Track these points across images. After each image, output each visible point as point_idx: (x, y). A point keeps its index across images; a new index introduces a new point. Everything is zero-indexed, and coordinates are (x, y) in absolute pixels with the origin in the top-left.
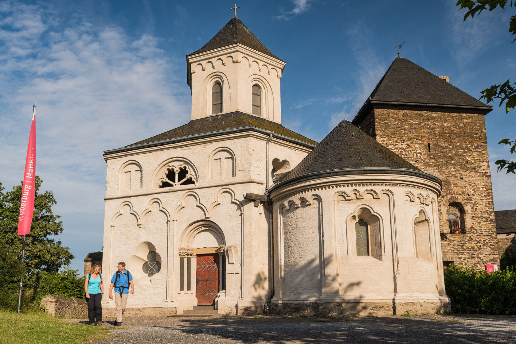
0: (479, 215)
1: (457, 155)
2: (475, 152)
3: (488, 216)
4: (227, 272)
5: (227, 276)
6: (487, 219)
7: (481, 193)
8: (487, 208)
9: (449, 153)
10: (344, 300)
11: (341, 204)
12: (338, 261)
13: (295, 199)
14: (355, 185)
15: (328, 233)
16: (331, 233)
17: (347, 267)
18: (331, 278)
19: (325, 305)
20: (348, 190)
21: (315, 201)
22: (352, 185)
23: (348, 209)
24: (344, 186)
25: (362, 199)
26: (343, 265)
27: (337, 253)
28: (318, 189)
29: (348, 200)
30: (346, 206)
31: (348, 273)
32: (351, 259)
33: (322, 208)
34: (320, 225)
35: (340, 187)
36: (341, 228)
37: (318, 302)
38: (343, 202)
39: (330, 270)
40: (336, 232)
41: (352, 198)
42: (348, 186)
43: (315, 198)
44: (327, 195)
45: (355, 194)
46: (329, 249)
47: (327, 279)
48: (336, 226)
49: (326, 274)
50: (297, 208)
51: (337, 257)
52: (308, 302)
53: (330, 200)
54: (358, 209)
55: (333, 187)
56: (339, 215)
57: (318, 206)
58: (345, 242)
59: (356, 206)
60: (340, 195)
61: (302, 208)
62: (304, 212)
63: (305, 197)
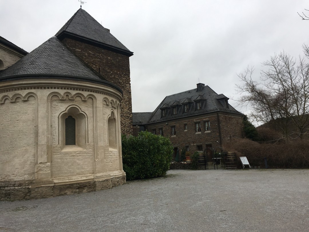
0: (125, 115)
2: (124, 77)
3: (129, 115)
6: (128, 117)
7: (126, 102)
8: (129, 111)
9: (110, 76)
10: (54, 183)
11: (55, 103)
12: (50, 150)
13: (10, 94)
14: (68, 89)
15: (43, 127)
16: (45, 127)
17: (58, 156)
18: (43, 165)
19: (36, 190)
20: (62, 92)
21: (31, 99)
22: (65, 89)
23: (61, 107)
24: (58, 88)
25: (73, 100)
26: (55, 154)
27: (50, 144)
28: (35, 88)
29: (61, 100)
30: (59, 104)
31: (59, 161)
32: (62, 148)
33: (38, 105)
34: (35, 120)
35: (55, 88)
36: (54, 122)
37: (30, 187)
38: (57, 101)
39: (43, 159)
40: (50, 125)
41: (64, 99)
42: (62, 88)
43: (31, 96)
44: (43, 94)
45: (67, 96)
46: (43, 140)
47: (40, 166)
48: (50, 121)
49: (39, 162)
50: (12, 103)
51: (50, 147)
52: (20, 188)
53: (46, 98)
54: (69, 108)
55: (48, 88)
56: (53, 112)
57: (33, 102)
58: (57, 135)
59: (67, 106)
60: (55, 95)
61: (18, 103)
62: (19, 107)
63: (21, 94)
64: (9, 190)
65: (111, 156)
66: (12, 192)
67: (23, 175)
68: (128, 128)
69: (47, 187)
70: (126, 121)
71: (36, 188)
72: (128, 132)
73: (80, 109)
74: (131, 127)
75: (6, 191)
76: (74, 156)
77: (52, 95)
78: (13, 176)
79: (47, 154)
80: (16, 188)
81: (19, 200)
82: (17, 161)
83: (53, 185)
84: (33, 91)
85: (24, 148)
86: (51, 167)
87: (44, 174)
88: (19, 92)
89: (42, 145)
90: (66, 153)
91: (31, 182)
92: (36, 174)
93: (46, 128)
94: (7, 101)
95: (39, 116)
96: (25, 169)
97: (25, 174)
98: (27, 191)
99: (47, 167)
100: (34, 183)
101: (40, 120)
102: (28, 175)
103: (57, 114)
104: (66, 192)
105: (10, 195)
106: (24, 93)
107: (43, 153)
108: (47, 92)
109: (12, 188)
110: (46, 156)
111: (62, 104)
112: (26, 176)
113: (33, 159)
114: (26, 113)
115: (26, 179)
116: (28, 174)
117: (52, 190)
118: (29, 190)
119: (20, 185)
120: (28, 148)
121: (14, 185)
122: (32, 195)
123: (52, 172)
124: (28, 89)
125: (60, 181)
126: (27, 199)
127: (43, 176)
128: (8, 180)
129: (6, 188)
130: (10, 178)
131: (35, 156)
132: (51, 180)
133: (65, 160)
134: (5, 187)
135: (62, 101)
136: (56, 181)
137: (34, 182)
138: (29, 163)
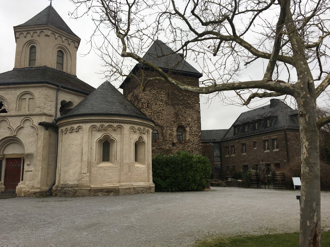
0: (193, 133)
1: (183, 99)
2: (193, 98)
3: (198, 134)
4: (25, 170)
5: (25, 172)
7: (195, 121)
8: (198, 130)
9: (179, 98)
10: (91, 188)
11: (94, 132)
12: (90, 165)
13: (69, 127)
14: (103, 122)
15: (86, 149)
16: (87, 149)
17: (95, 169)
18: (85, 175)
19: (80, 191)
20: (98, 125)
21: (80, 130)
22: (101, 122)
23: (98, 135)
24: (96, 122)
25: (107, 130)
26: (93, 167)
27: (90, 161)
28: (82, 123)
29: (98, 130)
30: (97, 133)
31: (95, 172)
32: (98, 164)
33: (83, 134)
34: (81, 144)
35: (94, 122)
36: (93, 146)
37: (76, 189)
38: (96, 131)
39: (85, 170)
40: (90, 147)
41: (100, 129)
42: (98, 122)
43: (79, 128)
44: (86, 127)
45: (102, 127)
46: (85, 158)
47: (82, 176)
48: (90, 145)
49: (82, 173)
50: (70, 133)
51: (90, 163)
52: (71, 189)
53: (88, 129)
54: (103, 135)
55: (90, 122)
56: (93, 139)
57: (81, 132)
58: (95, 154)
59: (103, 134)
60: (94, 127)
61: (73, 133)
62: (74, 135)
63: (74, 127)
65: (136, 170)
68: (197, 146)
69: (86, 190)
70: (195, 139)
71: (80, 189)
72: (197, 149)
73: (112, 136)
74: (200, 144)
76: (105, 169)
77: (92, 127)
79: (87, 167)
80: (70, 189)
81: (70, 197)
82: (71, 172)
83: (89, 188)
84: (81, 125)
85: (75, 163)
86: (90, 176)
87: (85, 180)
88: (73, 126)
89: (85, 161)
90: (101, 167)
91: (77, 186)
92: (80, 180)
93: (87, 150)
94: (68, 132)
95: (84, 142)
96: (75, 177)
97: (75, 180)
98: (75, 191)
99: (87, 176)
100: (79, 186)
101: (84, 144)
102: (76, 181)
103: (95, 140)
104: (98, 194)
105: (66, 194)
106: (75, 126)
107: (85, 167)
108: (89, 125)
109: (67, 189)
110: (86, 169)
111: (99, 133)
112: (76, 182)
113: (80, 170)
114: (77, 140)
115: (76, 184)
116: (77, 180)
117: (89, 192)
118: (76, 191)
119: (72, 187)
120: (77, 163)
121: (68, 187)
122: (77, 194)
123: (90, 180)
124: (78, 123)
125: (94, 186)
126: (74, 197)
127: (84, 182)
128: (66, 184)
129: (64, 189)
130: (67, 182)
131: (81, 168)
132: (89, 185)
133: (99, 172)
134: (64, 188)
135: (99, 131)
136: (92, 186)
137: (79, 185)
138: (77, 173)
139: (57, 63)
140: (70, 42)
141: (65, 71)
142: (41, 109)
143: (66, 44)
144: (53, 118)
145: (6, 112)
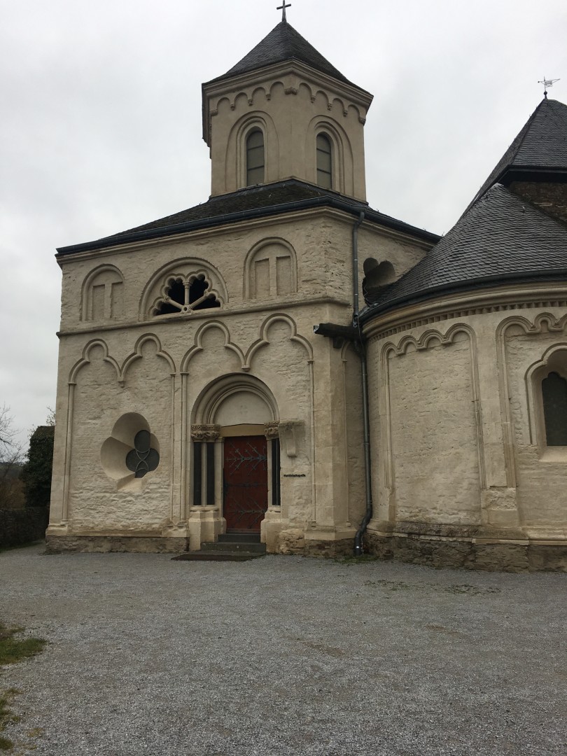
4: (283, 472)
5: (283, 480)
10: (530, 539)
11: (514, 343)
12: (512, 458)
13: (417, 333)
14: (545, 305)
15: (491, 402)
16: (496, 402)
17: (532, 472)
18: (499, 493)
19: (488, 550)
20: (530, 314)
21: (460, 338)
22: (537, 305)
23: (531, 353)
24: (520, 307)
25: (561, 331)
26: (524, 466)
27: (510, 443)
28: (466, 314)
29: (529, 335)
30: (526, 346)
31: (537, 484)
32: (540, 454)
33: (477, 351)
34: (473, 386)
35: (513, 307)
36: (517, 390)
37: (474, 541)
38: (520, 338)
39: (497, 477)
40: (507, 398)
41: (538, 330)
42: (529, 306)
43: (458, 331)
44: (486, 325)
45: (544, 322)
46: (493, 433)
47: (491, 495)
48: (506, 387)
49: (489, 484)
50: (421, 351)
51: (511, 449)
52: (451, 540)
53: (493, 334)
54: (550, 352)
55: (497, 309)
56: (511, 365)
57: (465, 346)
58: (526, 420)
59: (544, 347)
60: (513, 324)
61: (432, 351)
62: (436, 358)
63: (438, 329)
64: (429, 543)
66: (436, 548)
67: (456, 512)
69: (514, 547)
71: (488, 544)
75: (422, 543)
77: (508, 325)
78: (434, 511)
79: (506, 467)
80: (444, 539)
81: (453, 568)
82: (440, 479)
83: (526, 543)
84: (463, 319)
85: (453, 451)
86: (519, 497)
87: (503, 512)
88: (435, 326)
89: (494, 444)
90: (553, 467)
91: (475, 530)
92: (484, 511)
93: (498, 404)
94: (411, 349)
95: (481, 377)
96: (459, 497)
97: (459, 511)
98: (467, 549)
99: (508, 497)
100: (481, 533)
101: (483, 385)
102: (465, 514)
103: (522, 371)
104: (561, 564)
105: (431, 555)
106: (443, 327)
107: (495, 464)
108: (494, 320)
109: (434, 538)
110: (503, 473)
111: (534, 343)
112: (462, 515)
113: (474, 475)
114: (452, 371)
115: (462, 522)
116: (467, 510)
117: (526, 555)
118: (473, 549)
119: (451, 533)
120: (461, 450)
121: (438, 533)
122: (480, 561)
123: (520, 510)
124: (452, 316)
125: (545, 536)
126: (467, 568)
127: (500, 519)
128: (423, 520)
129: (422, 537)
130: (427, 516)
131: (479, 468)
132: (520, 529)
133: (551, 484)
134: (419, 534)
135: (533, 336)
136: (533, 534)
137: (481, 529)
138: (465, 484)
139: (318, 169)
140: (346, 108)
141: (337, 189)
142: (315, 286)
143: (336, 113)
144: (350, 311)
145: (218, 305)
